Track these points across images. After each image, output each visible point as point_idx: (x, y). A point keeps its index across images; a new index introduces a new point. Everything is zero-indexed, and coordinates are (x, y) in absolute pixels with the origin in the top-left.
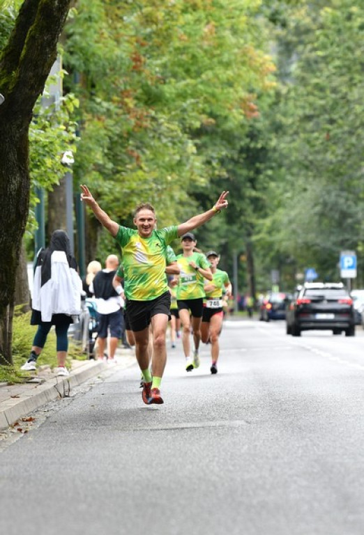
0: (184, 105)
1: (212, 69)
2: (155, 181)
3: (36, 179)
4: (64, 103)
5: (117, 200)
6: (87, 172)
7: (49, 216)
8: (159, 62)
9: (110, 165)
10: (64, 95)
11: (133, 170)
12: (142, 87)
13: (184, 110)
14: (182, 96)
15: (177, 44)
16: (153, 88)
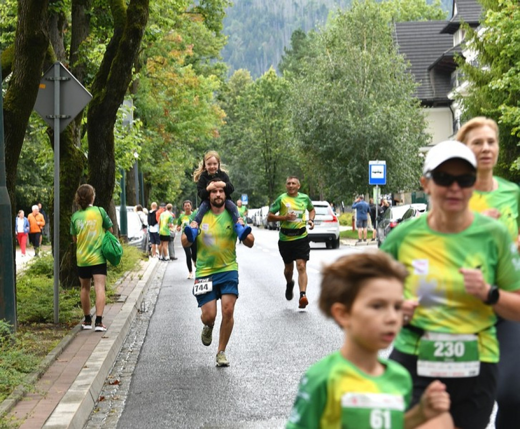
0: (187, 132)
1: (198, 116)
2: (175, 166)
3: (120, 164)
4: (134, 124)
5: (158, 175)
6: (144, 162)
7: (127, 183)
8: (175, 113)
9: (154, 160)
10: (134, 120)
11: (165, 162)
12: (167, 125)
13: (186, 135)
14: (186, 128)
15: (184, 105)
16: (172, 125)
